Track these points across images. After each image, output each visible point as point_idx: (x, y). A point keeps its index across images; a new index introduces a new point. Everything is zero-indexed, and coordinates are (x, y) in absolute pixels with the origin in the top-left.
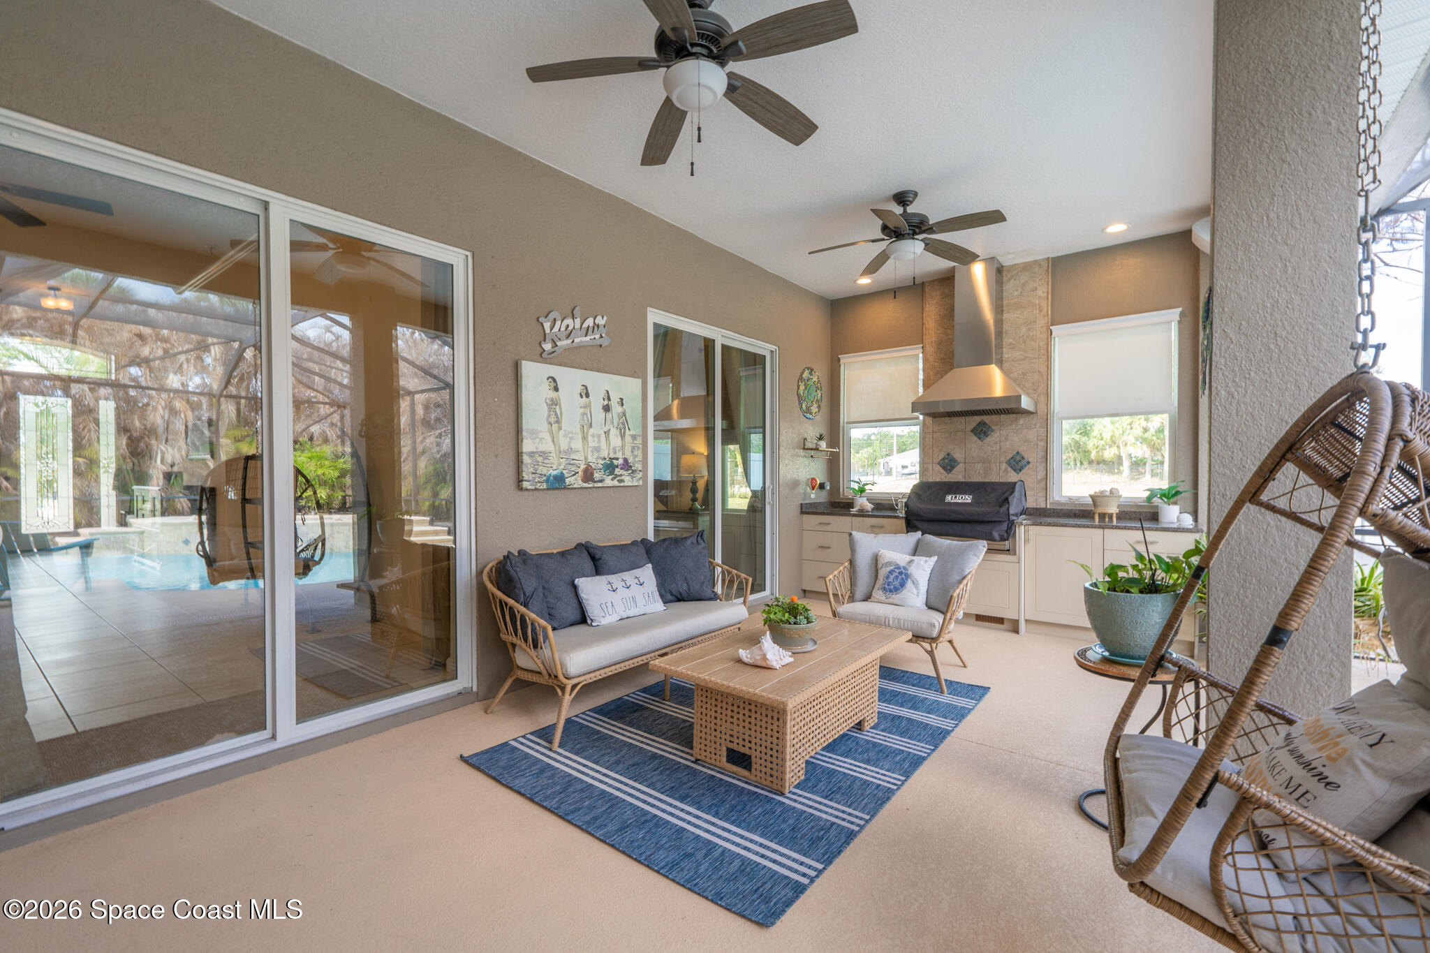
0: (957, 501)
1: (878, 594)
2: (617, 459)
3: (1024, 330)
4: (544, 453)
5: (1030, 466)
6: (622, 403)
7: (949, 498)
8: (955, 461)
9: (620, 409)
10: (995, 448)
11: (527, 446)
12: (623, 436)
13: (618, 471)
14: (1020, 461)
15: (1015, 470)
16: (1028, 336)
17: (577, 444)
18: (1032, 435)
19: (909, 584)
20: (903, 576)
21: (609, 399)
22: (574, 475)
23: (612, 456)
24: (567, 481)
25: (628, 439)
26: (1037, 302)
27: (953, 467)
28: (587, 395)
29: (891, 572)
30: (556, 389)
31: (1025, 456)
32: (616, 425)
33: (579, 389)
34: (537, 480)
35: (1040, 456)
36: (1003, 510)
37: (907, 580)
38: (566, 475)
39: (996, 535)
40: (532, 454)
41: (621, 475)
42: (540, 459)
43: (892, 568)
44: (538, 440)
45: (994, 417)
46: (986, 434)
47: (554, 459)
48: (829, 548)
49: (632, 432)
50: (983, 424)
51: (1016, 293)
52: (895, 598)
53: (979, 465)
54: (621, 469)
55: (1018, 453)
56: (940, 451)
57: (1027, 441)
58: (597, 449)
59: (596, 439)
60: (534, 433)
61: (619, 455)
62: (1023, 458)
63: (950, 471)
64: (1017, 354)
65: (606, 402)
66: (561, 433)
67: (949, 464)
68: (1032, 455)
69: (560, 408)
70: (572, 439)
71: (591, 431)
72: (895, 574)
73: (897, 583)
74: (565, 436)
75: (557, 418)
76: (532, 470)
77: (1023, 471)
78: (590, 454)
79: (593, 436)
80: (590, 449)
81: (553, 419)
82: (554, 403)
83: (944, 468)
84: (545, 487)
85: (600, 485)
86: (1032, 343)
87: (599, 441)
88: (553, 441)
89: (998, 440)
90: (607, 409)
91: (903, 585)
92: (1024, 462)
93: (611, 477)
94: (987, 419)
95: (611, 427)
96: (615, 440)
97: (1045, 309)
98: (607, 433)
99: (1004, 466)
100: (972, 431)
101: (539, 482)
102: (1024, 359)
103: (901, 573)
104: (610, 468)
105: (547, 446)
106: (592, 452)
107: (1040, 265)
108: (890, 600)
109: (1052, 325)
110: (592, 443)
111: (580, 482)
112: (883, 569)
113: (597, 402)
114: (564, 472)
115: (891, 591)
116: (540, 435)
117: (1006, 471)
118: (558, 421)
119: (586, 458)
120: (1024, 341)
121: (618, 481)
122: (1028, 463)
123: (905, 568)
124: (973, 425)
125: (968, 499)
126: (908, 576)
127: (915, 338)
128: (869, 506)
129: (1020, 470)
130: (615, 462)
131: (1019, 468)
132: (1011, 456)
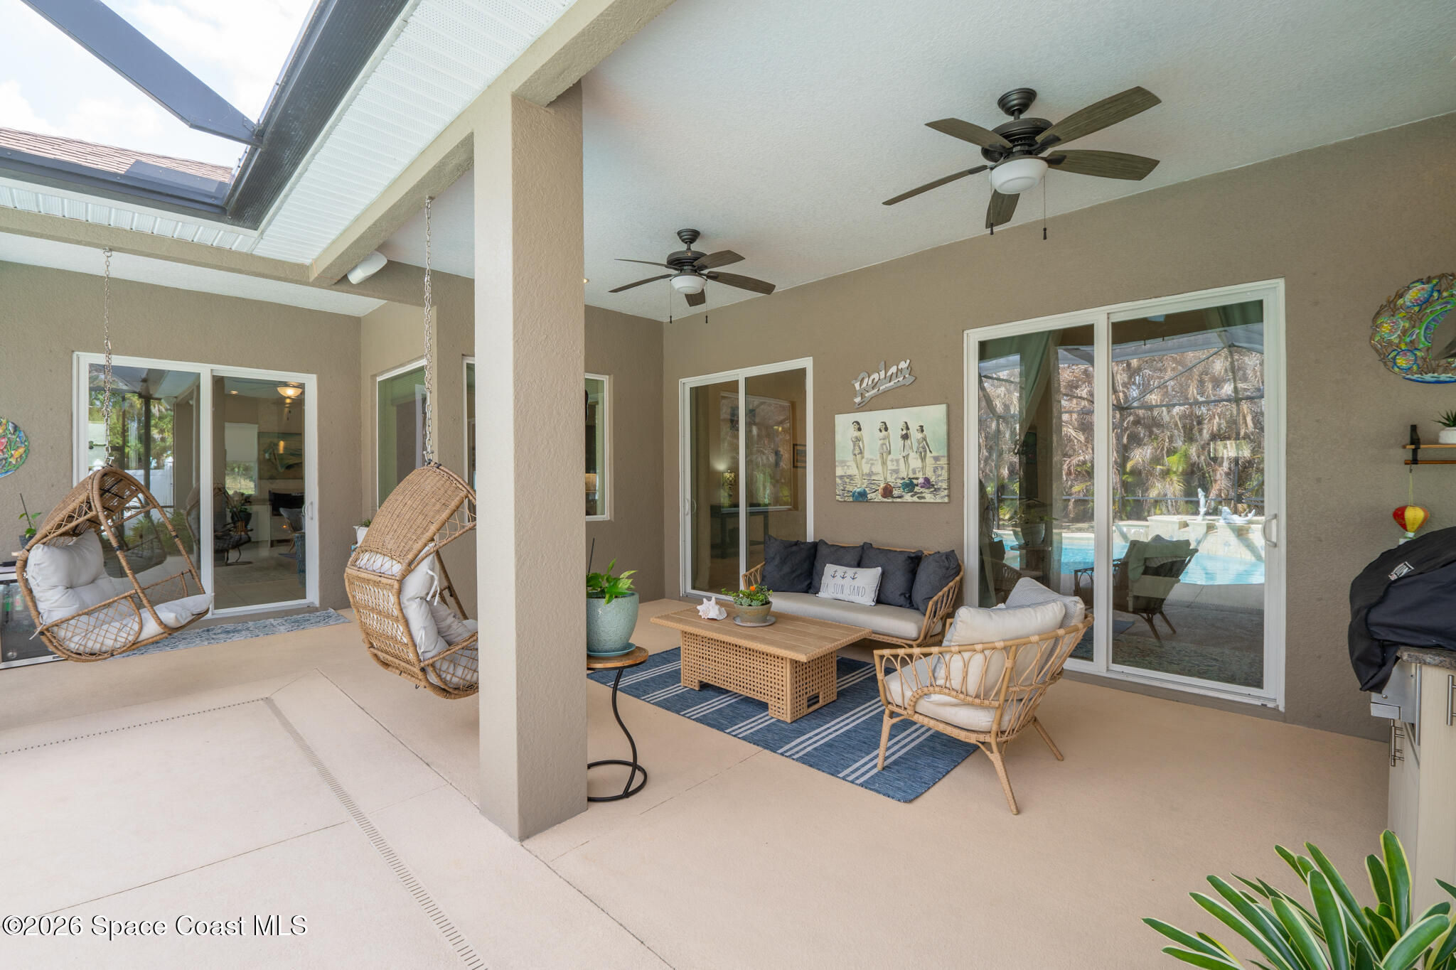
2: (917, 479)
4: (850, 476)
6: (922, 429)
9: (920, 436)
12: (923, 459)
13: (917, 489)
17: (878, 468)
21: (908, 428)
22: (874, 492)
23: (911, 476)
24: (869, 496)
25: (929, 460)
28: (886, 429)
30: (860, 429)
32: (915, 449)
33: (879, 425)
34: (846, 494)
38: (868, 492)
40: (841, 477)
41: (921, 493)
42: (848, 480)
44: (846, 467)
47: (858, 480)
49: (935, 454)
54: (922, 487)
58: (896, 471)
59: (895, 463)
60: (843, 462)
61: (920, 475)
65: (905, 432)
66: (864, 460)
69: (863, 442)
70: (872, 464)
71: (890, 457)
74: (867, 463)
75: (861, 450)
76: (842, 488)
78: (889, 476)
79: (892, 461)
80: (889, 472)
81: (857, 451)
82: (858, 440)
84: (851, 500)
85: (899, 500)
87: (898, 465)
88: (857, 467)
90: (905, 437)
93: (910, 494)
95: (910, 452)
96: (915, 462)
98: (906, 458)
101: (847, 496)
105: (853, 471)
106: (891, 473)
110: (891, 466)
111: (880, 497)
113: (895, 432)
114: (866, 489)
116: (848, 464)
118: (861, 453)
119: (885, 479)
121: (918, 497)
130: (915, 481)
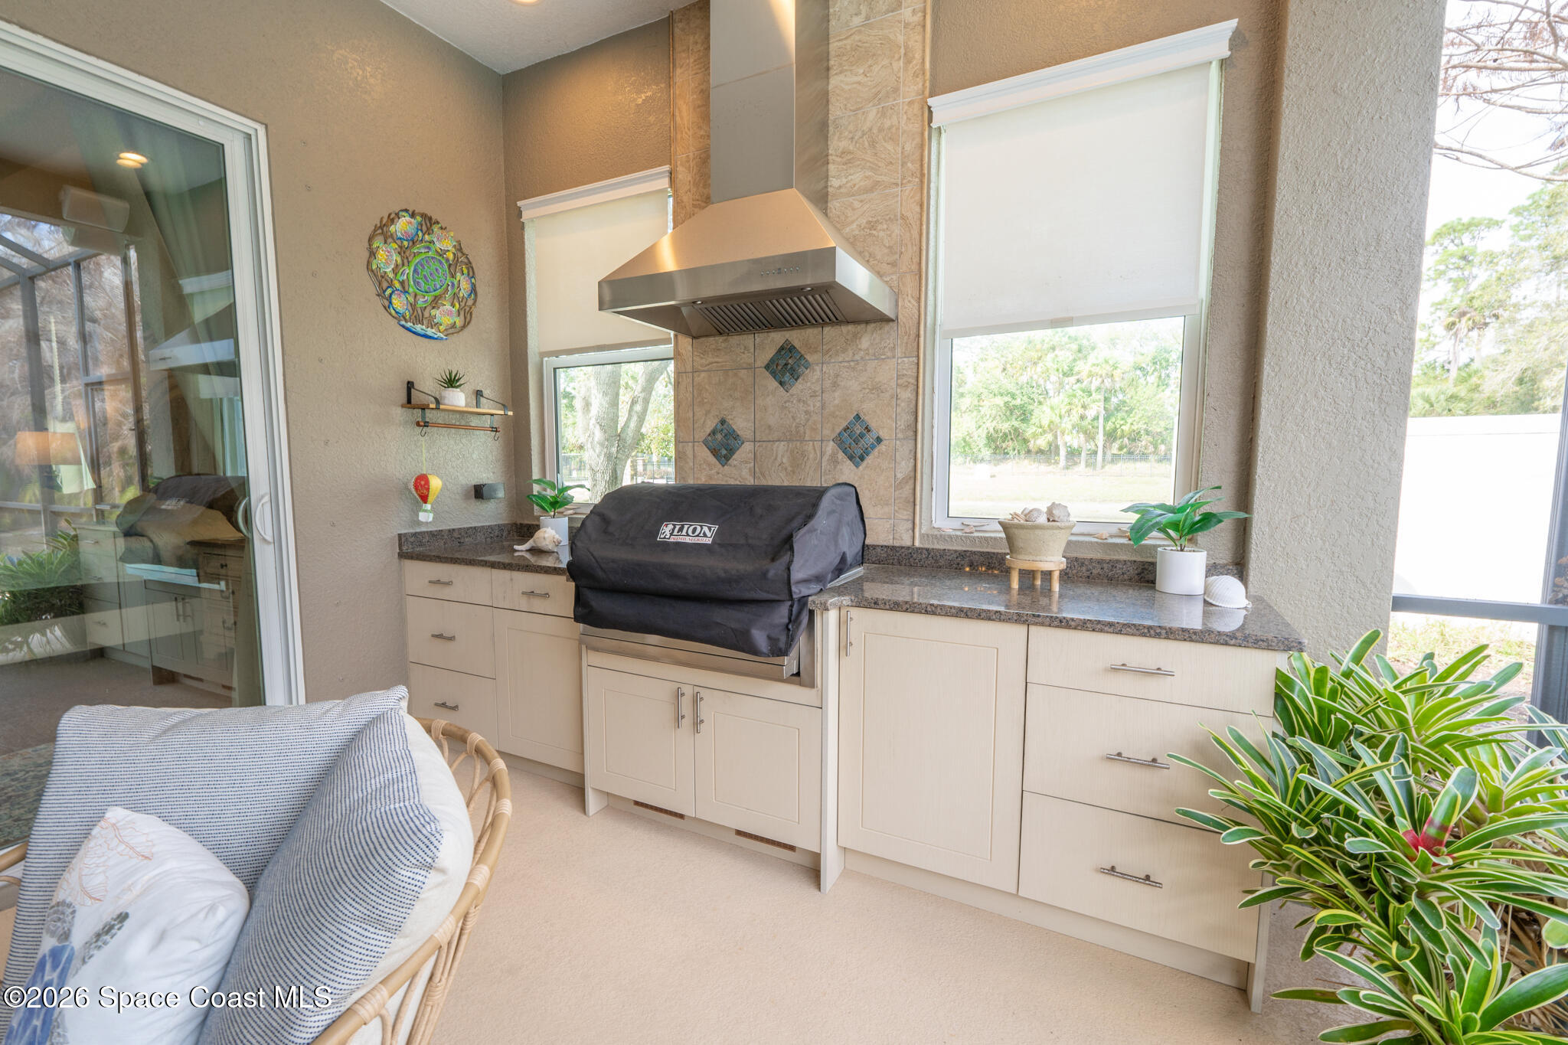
0: (681, 538)
3: (873, 113)
5: (882, 447)
7: (667, 531)
8: (736, 437)
10: (814, 405)
14: (862, 436)
15: (851, 458)
16: (881, 130)
18: (886, 373)
26: (902, 39)
27: (731, 451)
31: (873, 425)
35: (902, 424)
36: (775, 570)
39: (760, 637)
45: (811, 334)
46: (795, 375)
48: (452, 639)
50: (787, 349)
51: (858, 25)
53: (781, 447)
55: (858, 417)
56: (708, 412)
57: (877, 389)
62: (868, 429)
63: (727, 458)
64: (858, 178)
67: (724, 443)
68: (884, 423)
77: (869, 460)
83: (715, 452)
86: (889, 146)
89: (818, 388)
92: (869, 439)
94: (796, 337)
97: (918, 56)
99: (830, 447)
100: (767, 367)
102: (871, 190)
109: (931, 96)
117: (834, 461)
120: (873, 144)
122: (879, 440)
124: (769, 354)
125: (703, 534)
127: (658, 154)
129: (862, 459)
131: (859, 452)
132: (845, 424)
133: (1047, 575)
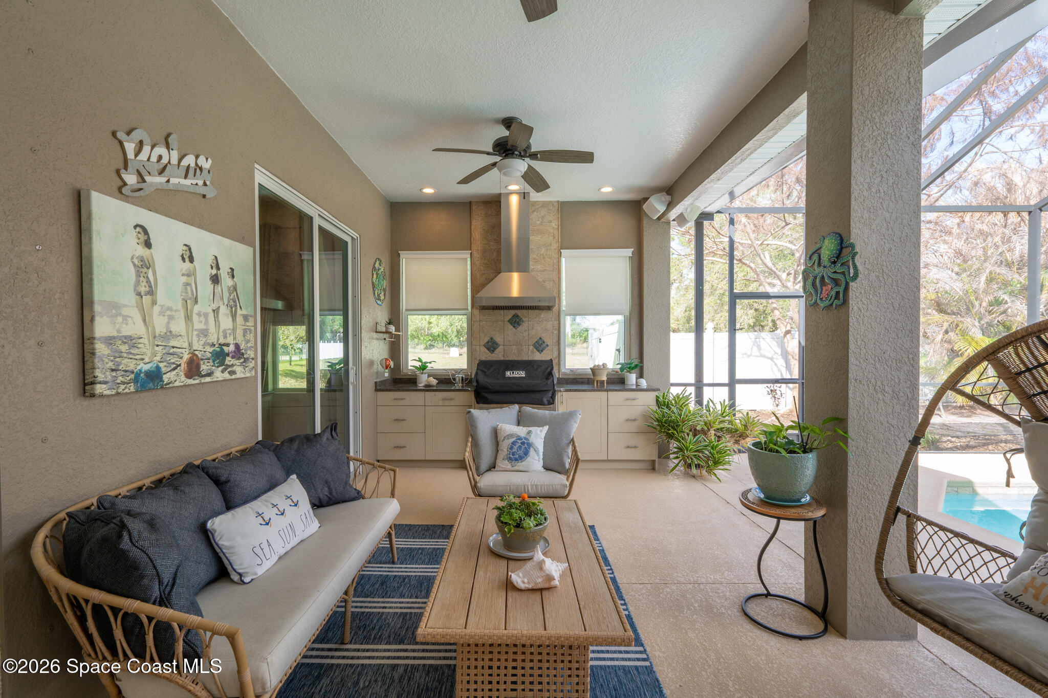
0: (515, 376)
1: (502, 464)
2: (228, 345)
3: (543, 250)
4: (130, 338)
5: (549, 348)
6: (232, 274)
7: (508, 374)
8: (497, 344)
9: (230, 282)
10: (526, 334)
11: (102, 327)
12: (234, 316)
13: (229, 360)
14: (542, 344)
15: (538, 351)
16: (546, 255)
17: (179, 326)
18: (549, 325)
19: (532, 451)
20: (526, 446)
21: (218, 268)
22: (174, 369)
23: (222, 341)
24: (166, 378)
25: (239, 320)
26: (552, 231)
27: (495, 349)
28: (191, 260)
29: (514, 443)
30: (148, 244)
31: (545, 340)
32: (226, 302)
33: (180, 249)
34: (120, 379)
35: (554, 341)
36: (549, 382)
37: (529, 448)
38: (164, 370)
39: (545, 400)
41: (232, 365)
42: (124, 348)
43: (514, 439)
44: (120, 319)
45: (524, 312)
46: (519, 324)
47: (145, 347)
48: (404, 420)
49: (244, 312)
50: (516, 316)
51: (538, 222)
52: (521, 465)
53: (514, 347)
54: (233, 357)
55: (540, 338)
56: (485, 336)
57: (546, 330)
58: (204, 333)
59: (203, 319)
60: (114, 308)
61: (230, 340)
62: (544, 342)
63: (493, 351)
64: (539, 267)
65: (214, 272)
66: (156, 309)
67: (492, 346)
68: (549, 341)
69: (154, 273)
70: (171, 318)
71: (197, 308)
72: (518, 445)
73: (521, 452)
74: (162, 313)
75: (150, 286)
76: (111, 365)
77: (544, 352)
78: (195, 339)
79: (199, 314)
80: (195, 333)
81: (143, 289)
82: (144, 266)
83: (488, 349)
84: (132, 389)
85: (208, 379)
86: (549, 260)
87: (207, 322)
88: (144, 321)
89: (527, 329)
90: (215, 279)
91: (526, 453)
92: (544, 345)
93: (221, 368)
94: (519, 312)
95: (221, 303)
96: (226, 322)
97: (557, 237)
98: (216, 311)
99: (531, 347)
100: (509, 321)
101: (123, 383)
102: (544, 271)
103: (523, 443)
104: (220, 356)
105: (136, 328)
106: (198, 336)
107: (553, 205)
108: (516, 468)
109: (561, 249)
110: (198, 324)
111: (183, 378)
112: (506, 441)
113: (203, 271)
114: (161, 365)
115: (516, 460)
116: (125, 312)
117: (533, 352)
118: (151, 292)
119: (190, 345)
120: (544, 258)
121: (229, 373)
122: (547, 345)
123: (525, 439)
124: (510, 317)
125: (522, 374)
126: (530, 445)
127: (466, 245)
128: (434, 382)
129: (542, 351)
130: (226, 349)
131: (541, 349)
132: (536, 340)
133: (602, 382)
